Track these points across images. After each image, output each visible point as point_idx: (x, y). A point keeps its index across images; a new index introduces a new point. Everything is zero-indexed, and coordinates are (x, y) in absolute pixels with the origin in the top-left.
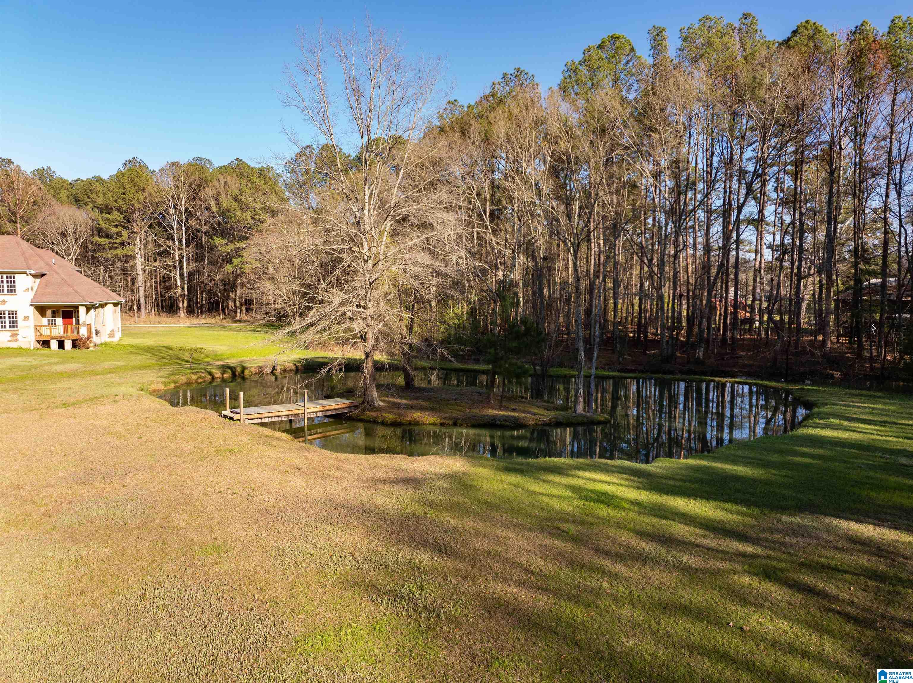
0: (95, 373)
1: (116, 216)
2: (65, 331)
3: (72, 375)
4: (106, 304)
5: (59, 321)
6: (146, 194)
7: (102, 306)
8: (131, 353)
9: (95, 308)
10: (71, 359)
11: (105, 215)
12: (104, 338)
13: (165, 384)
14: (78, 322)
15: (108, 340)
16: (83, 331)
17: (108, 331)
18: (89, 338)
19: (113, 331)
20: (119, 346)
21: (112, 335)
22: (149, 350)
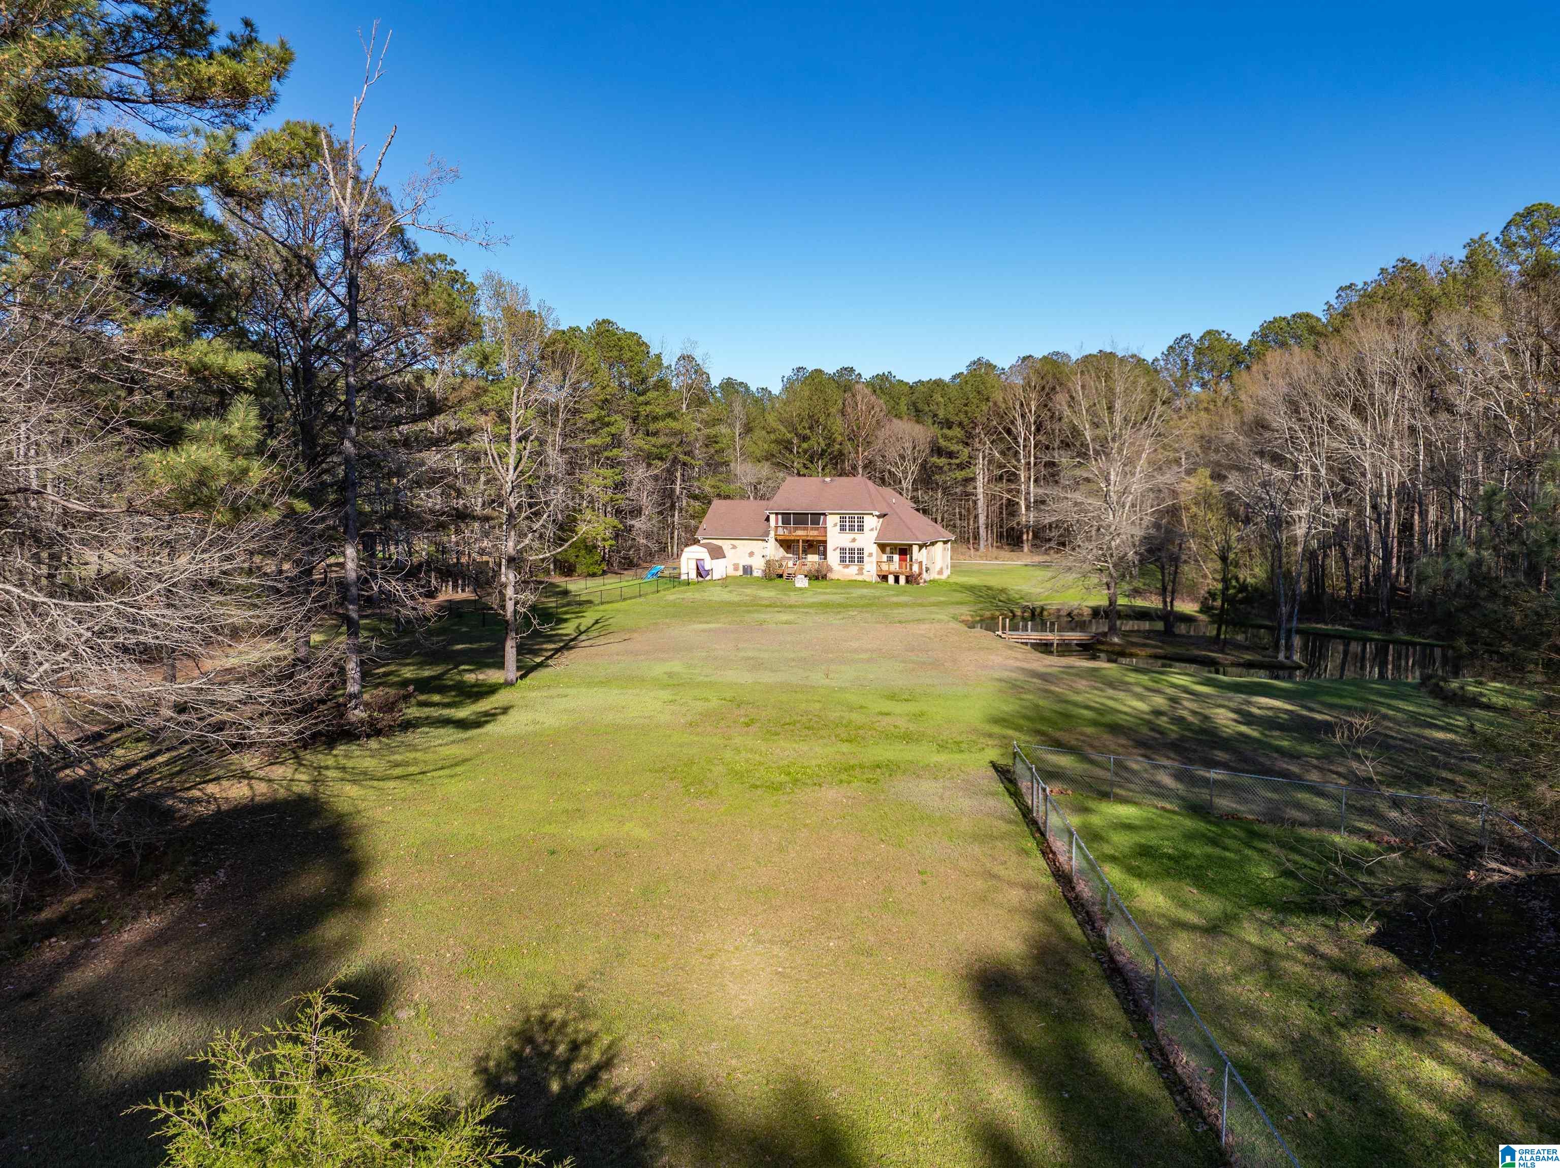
0: (922, 605)
1: (957, 432)
2: (900, 567)
3: (905, 605)
4: (937, 542)
5: (896, 557)
6: (991, 404)
7: (933, 544)
8: (955, 591)
9: (927, 547)
10: (904, 592)
11: (946, 431)
12: (933, 575)
13: (972, 616)
14: (911, 560)
15: (937, 577)
16: (916, 568)
17: (937, 569)
18: (920, 574)
19: (942, 569)
20: (946, 583)
21: (940, 572)
22: (971, 589)
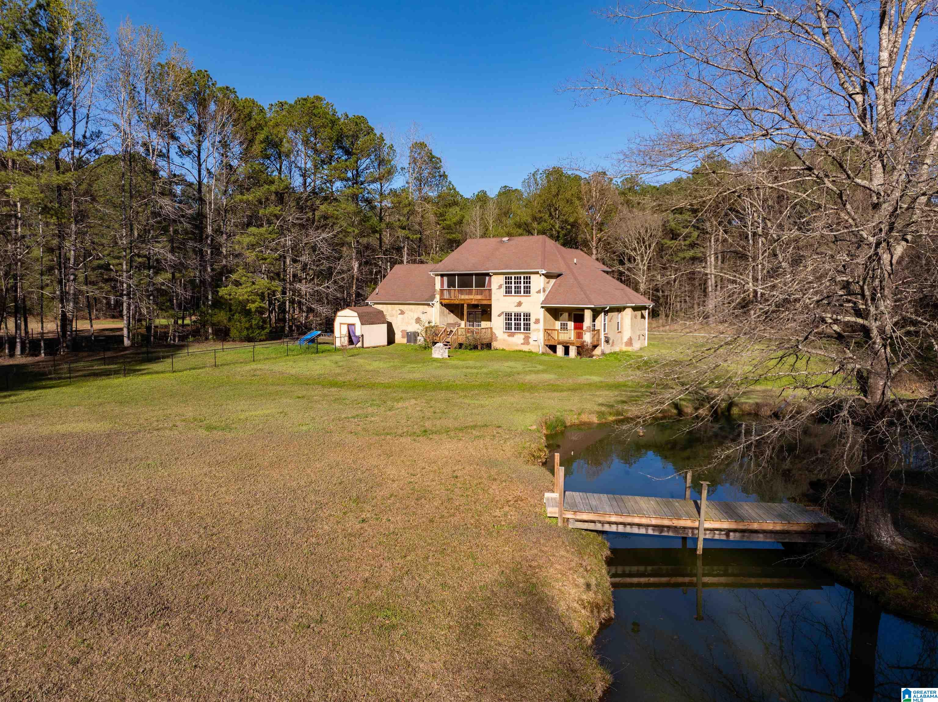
1: (686, 215)
2: (572, 336)
4: (624, 308)
5: (571, 325)
7: (619, 310)
9: (606, 313)
11: (677, 216)
12: (619, 347)
14: (583, 327)
15: (625, 348)
16: (589, 338)
17: (625, 339)
18: (596, 345)
19: (630, 339)
21: (630, 343)
